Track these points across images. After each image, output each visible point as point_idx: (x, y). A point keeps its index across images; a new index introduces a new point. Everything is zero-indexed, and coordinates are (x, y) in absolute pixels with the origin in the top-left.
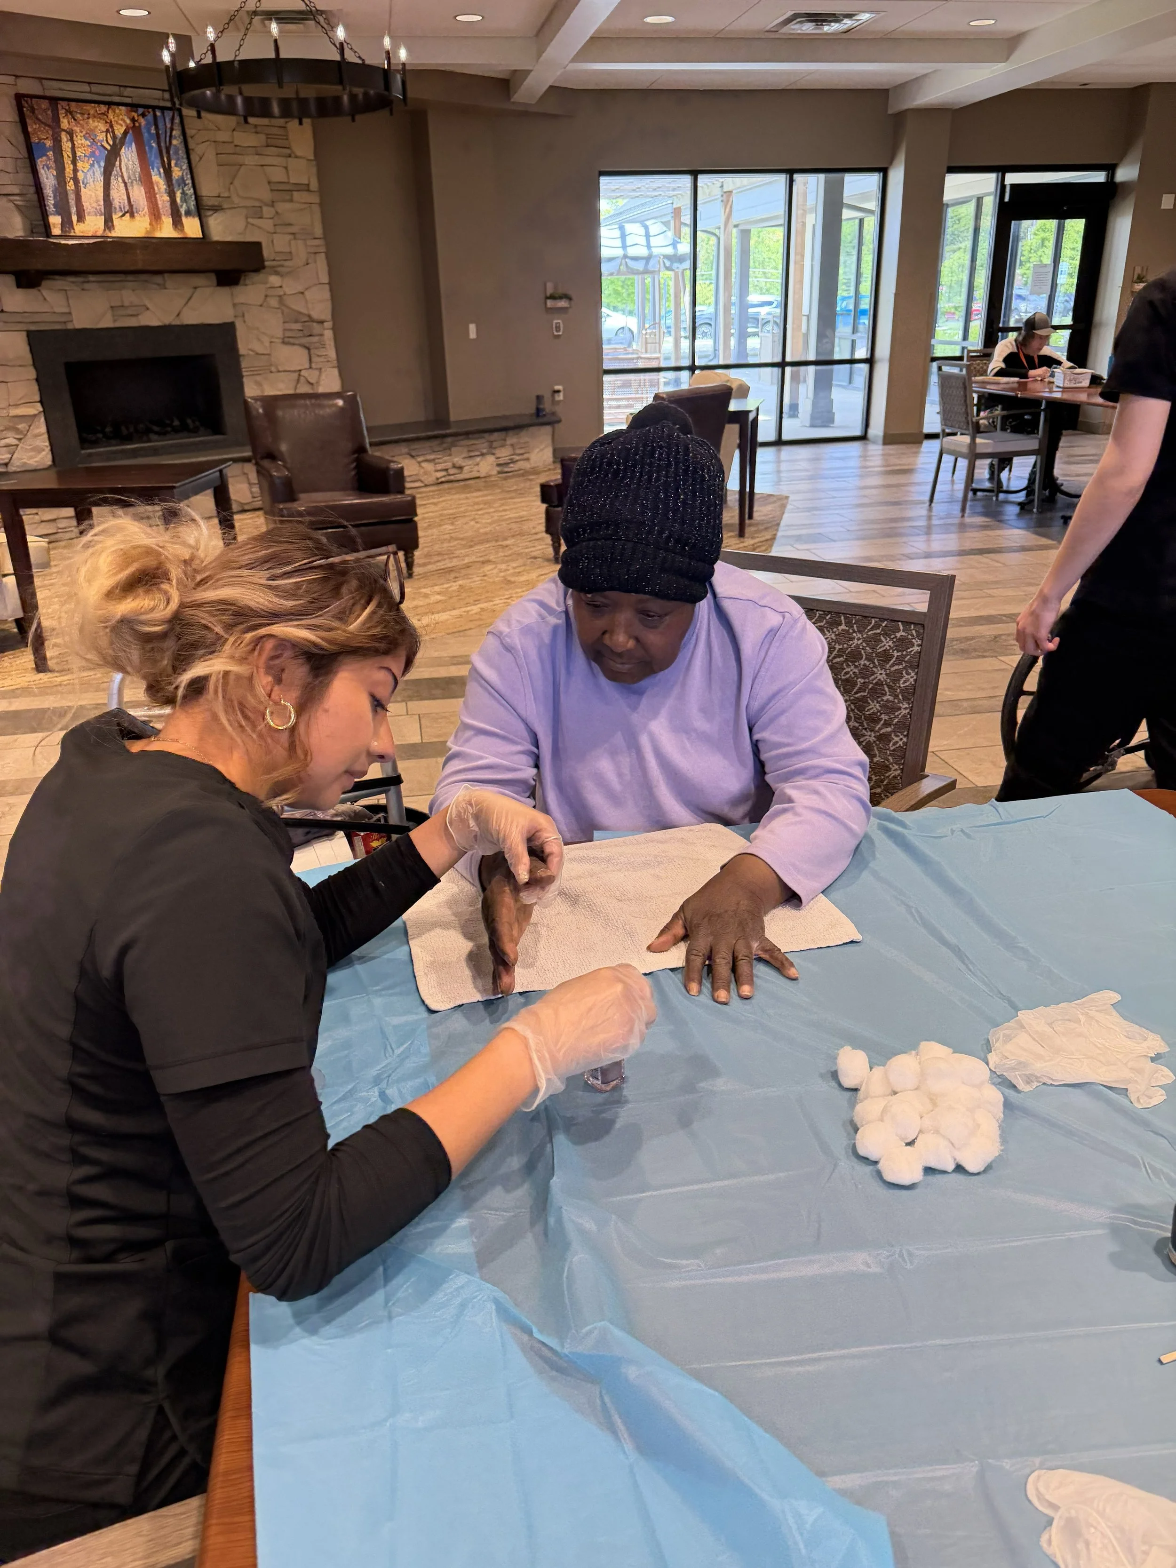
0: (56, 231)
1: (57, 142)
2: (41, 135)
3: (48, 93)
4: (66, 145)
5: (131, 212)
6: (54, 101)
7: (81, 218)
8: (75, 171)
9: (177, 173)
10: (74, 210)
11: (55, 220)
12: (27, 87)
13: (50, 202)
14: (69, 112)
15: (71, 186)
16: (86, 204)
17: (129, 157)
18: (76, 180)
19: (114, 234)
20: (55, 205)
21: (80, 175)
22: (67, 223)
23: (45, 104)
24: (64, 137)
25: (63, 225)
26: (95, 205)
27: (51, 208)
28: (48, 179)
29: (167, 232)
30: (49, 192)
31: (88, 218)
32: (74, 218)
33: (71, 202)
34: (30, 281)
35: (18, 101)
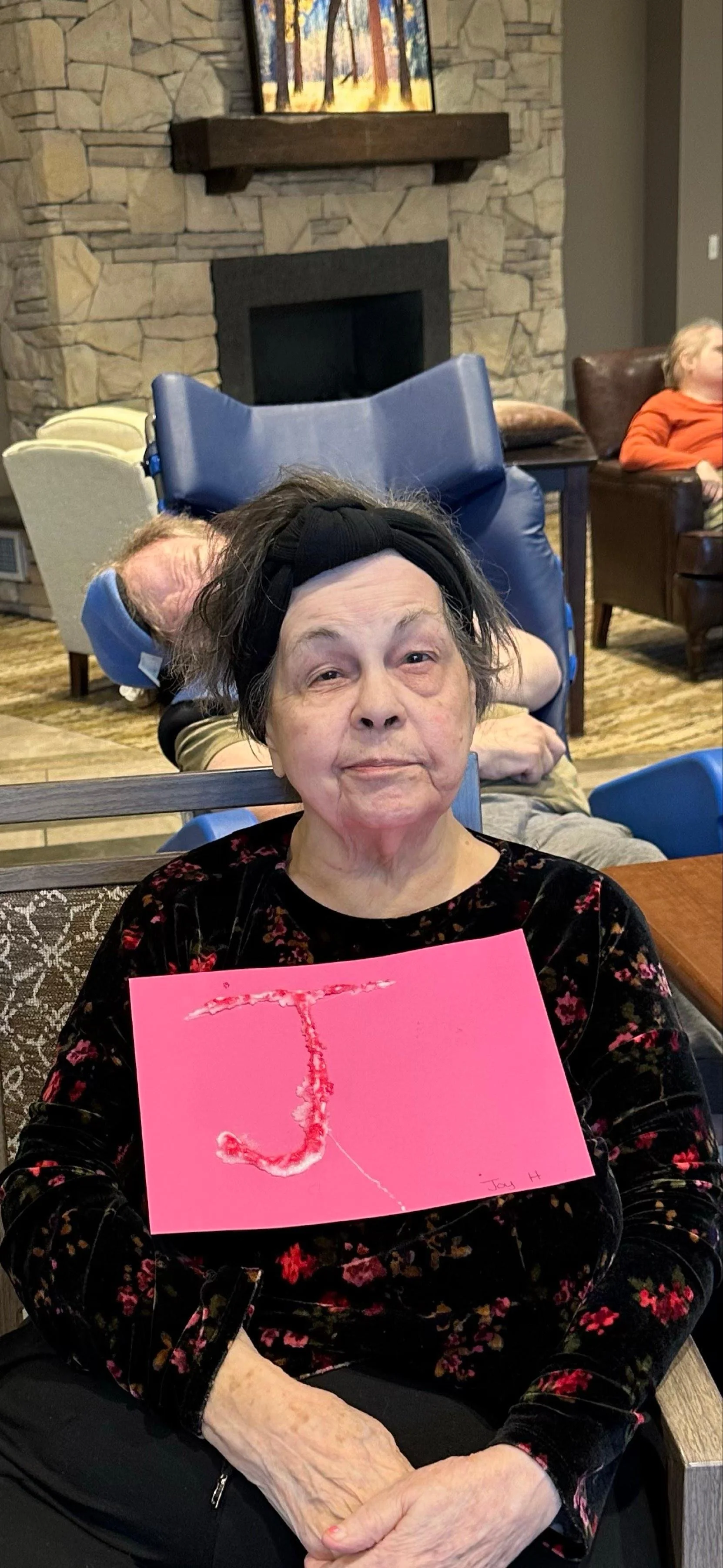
0: (270, 106)
5: (355, 74)
7: (298, 86)
8: (296, 13)
9: (409, 13)
10: (291, 73)
11: (269, 89)
13: (266, 61)
15: (290, 38)
16: (305, 65)
18: (296, 26)
19: (333, 109)
20: (272, 67)
21: (302, 20)
22: (282, 95)
25: (278, 95)
26: (315, 65)
27: (266, 71)
28: (265, 26)
29: (393, 104)
30: (265, 47)
31: (306, 85)
32: (291, 85)
33: (290, 61)
34: (221, 182)
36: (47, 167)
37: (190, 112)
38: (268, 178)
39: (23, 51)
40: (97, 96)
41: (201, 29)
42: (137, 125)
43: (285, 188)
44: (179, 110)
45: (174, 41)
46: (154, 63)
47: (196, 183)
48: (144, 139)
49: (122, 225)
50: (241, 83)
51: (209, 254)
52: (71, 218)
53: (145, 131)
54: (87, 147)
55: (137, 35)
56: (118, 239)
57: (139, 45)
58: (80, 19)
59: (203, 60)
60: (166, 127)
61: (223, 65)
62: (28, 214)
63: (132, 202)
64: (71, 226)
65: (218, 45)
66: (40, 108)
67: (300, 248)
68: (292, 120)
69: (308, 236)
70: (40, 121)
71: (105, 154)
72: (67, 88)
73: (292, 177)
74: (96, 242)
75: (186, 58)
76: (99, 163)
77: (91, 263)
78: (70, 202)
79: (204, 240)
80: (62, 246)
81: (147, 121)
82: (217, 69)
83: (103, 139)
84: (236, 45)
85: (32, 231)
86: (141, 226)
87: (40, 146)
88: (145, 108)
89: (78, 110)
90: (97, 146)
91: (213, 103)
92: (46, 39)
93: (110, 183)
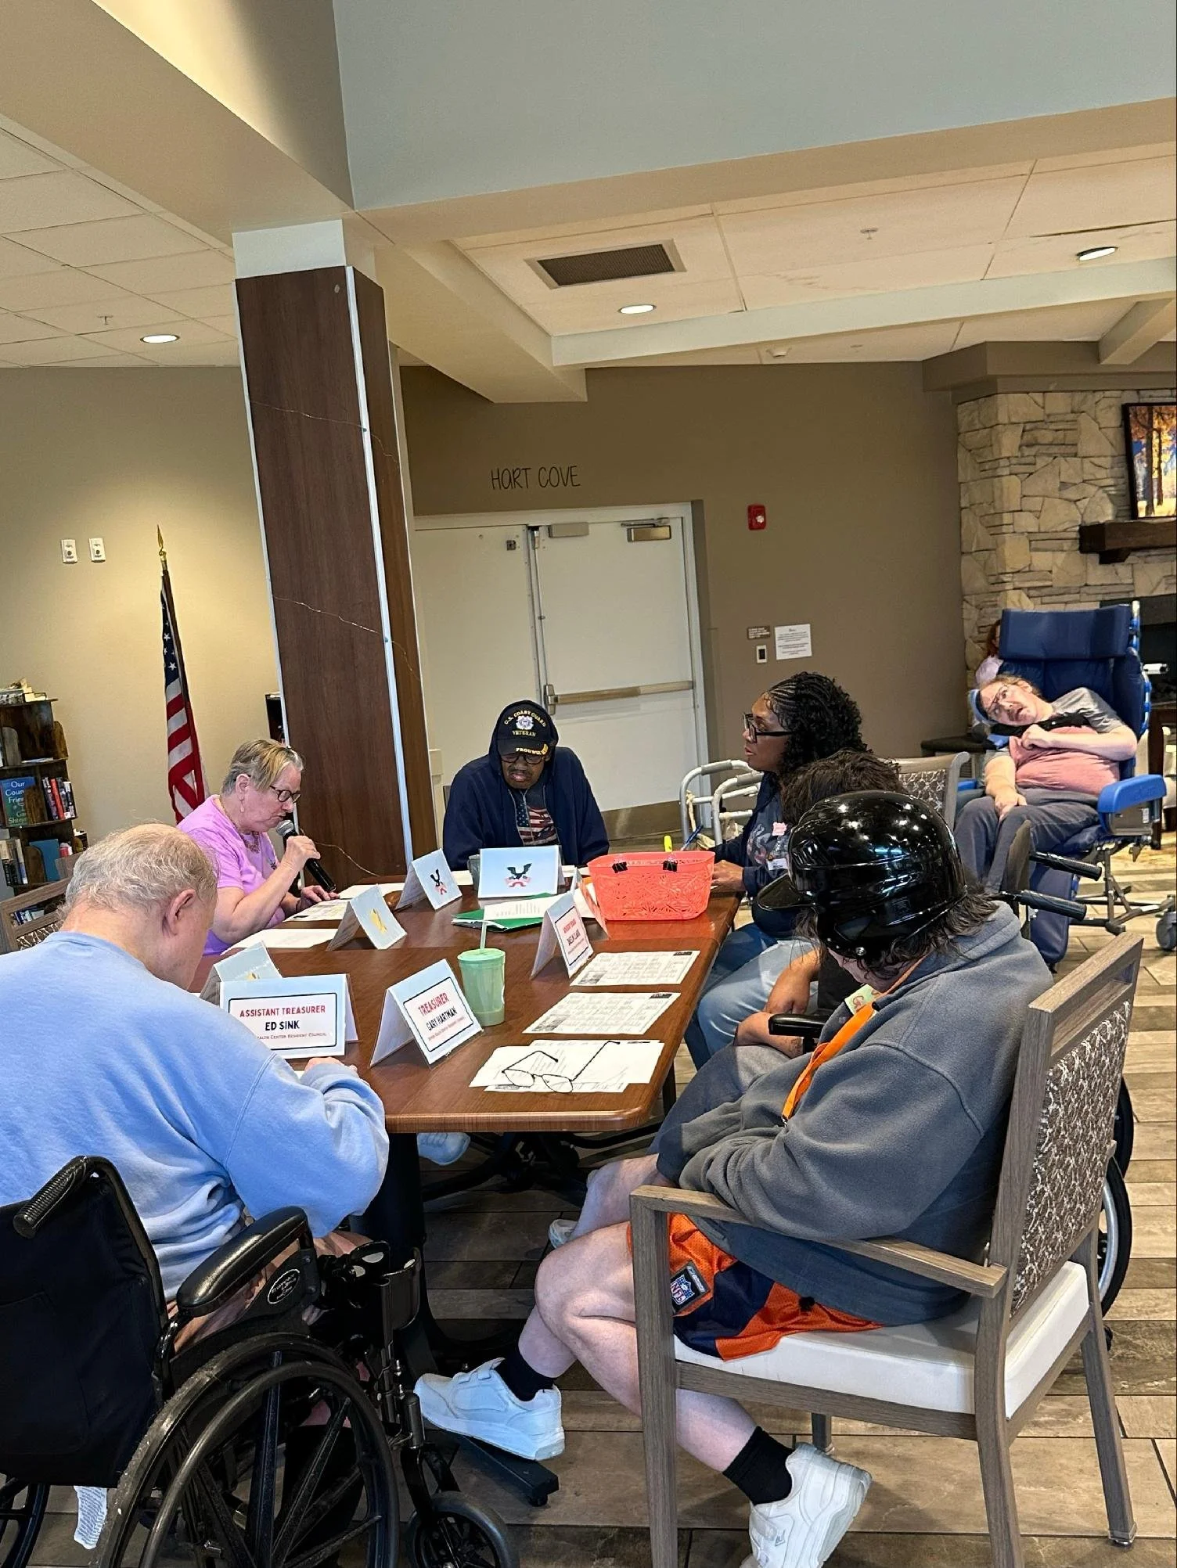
0: (1142, 514)
1: (1150, 439)
2: (1138, 435)
3: (1146, 400)
4: (1156, 441)
6: (1150, 405)
7: (1160, 502)
8: (1160, 462)
10: (1155, 495)
11: (1142, 505)
12: (1130, 397)
13: (1141, 489)
14: (1160, 414)
15: (1155, 475)
16: (1164, 489)
18: (1159, 468)
20: (1144, 492)
21: (1163, 466)
22: (1151, 507)
23: (1144, 410)
24: (1155, 434)
25: (1147, 508)
26: (1170, 489)
27: (1140, 495)
28: (1140, 470)
30: (1140, 481)
31: (1165, 500)
32: (1155, 501)
33: (1155, 488)
34: (1110, 557)
35: (1125, 409)
36: (1007, 553)
37: (1091, 520)
38: (1139, 554)
39: (997, 493)
40: (1037, 514)
41: (1101, 474)
42: (1060, 528)
43: (1149, 559)
44: (1085, 519)
45: (1084, 481)
46: (1071, 494)
47: (1094, 558)
48: (1066, 535)
49: (1048, 583)
50: (1124, 503)
51: (1100, 597)
52: (1019, 580)
53: (1065, 531)
54: (1030, 541)
55: (1062, 480)
56: (1045, 591)
57: (1064, 485)
58: (1031, 474)
59: (1101, 491)
60: (1078, 528)
61: (1113, 493)
62: (992, 579)
63: (1055, 570)
64: (1018, 585)
65: (1110, 482)
66: (1005, 522)
67: (1155, 594)
68: (1156, 521)
69: (1163, 586)
70: (1004, 529)
71: (1040, 545)
72: (1021, 511)
73: (1153, 552)
74: (1032, 593)
75: (1092, 490)
76: (1037, 550)
77: (1029, 604)
78: (1018, 572)
79: (1098, 590)
80: (1013, 595)
81: (1066, 525)
82: (1109, 495)
83: (1039, 537)
84: (1121, 481)
85: (997, 588)
86: (1059, 583)
87: (1004, 542)
88: (1066, 518)
89: (1027, 522)
90: (1036, 541)
91: (1106, 513)
92: (1011, 486)
93: (1042, 560)
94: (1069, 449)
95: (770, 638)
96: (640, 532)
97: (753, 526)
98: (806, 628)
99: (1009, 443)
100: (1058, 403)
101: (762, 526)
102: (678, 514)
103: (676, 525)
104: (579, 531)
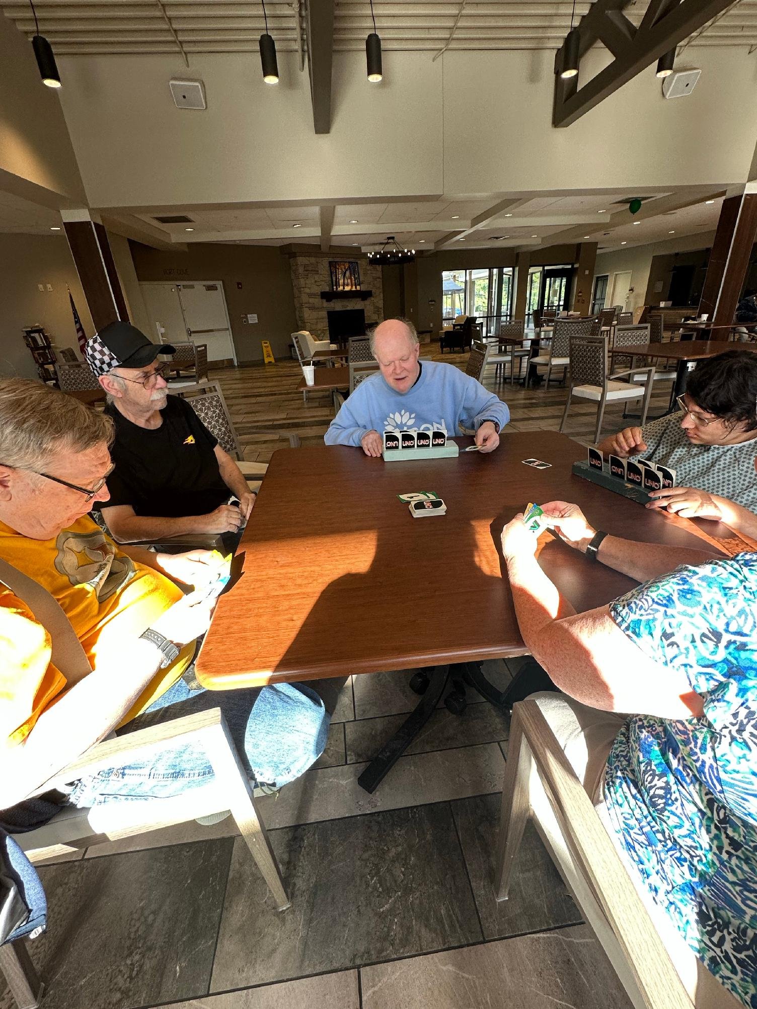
0: (335, 290)
2: (333, 270)
3: (334, 261)
4: (337, 271)
5: (348, 285)
6: (336, 262)
7: (339, 287)
8: (339, 277)
9: (356, 277)
10: (338, 285)
11: (335, 287)
12: (331, 260)
13: (334, 283)
14: (338, 265)
15: (338, 280)
16: (340, 284)
17: (348, 274)
19: (345, 290)
22: (337, 288)
23: (334, 263)
24: (337, 269)
26: (342, 284)
27: (334, 285)
28: (334, 279)
29: (354, 289)
30: (334, 281)
33: (338, 283)
34: (329, 300)
35: (330, 262)
36: (303, 298)
38: (335, 300)
39: (299, 283)
40: (310, 289)
41: (324, 279)
42: (316, 292)
43: (337, 301)
44: (322, 290)
45: (321, 281)
46: (318, 284)
47: (325, 300)
48: (317, 294)
49: (314, 306)
50: (331, 287)
51: (327, 310)
52: (306, 305)
54: (309, 295)
56: (313, 308)
57: (316, 281)
58: (307, 278)
59: (325, 283)
60: (320, 293)
62: (300, 304)
63: (315, 303)
65: (327, 281)
66: (302, 290)
68: (338, 291)
69: (342, 308)
70: (302, 292)
72: (306, 287)
73: (339, 299)
74: (310, 308)
75: (323, 283)
76: (310, 298)
77: (310, 312)
79: (326, 308)
80: (305, 309)
82: (327, 285)
84: (330, 282)
85: (301, 307)
86: (317, 306)
87: (302, 295)
88: (317, 290)
89: (307, 290)
90: (311, 295)
91: (327, 289)
92: (302, 281)
93: (311, 300)
94: (317, 272)
95: (246, 318)
96: (210, 288)
97: (239, 288)
98: (256, 315)
99: (301, 270)
100: (313, 260)
101: (241, 288)
102: (219, 284)
103: (219, 287)
104: (192, 287)
